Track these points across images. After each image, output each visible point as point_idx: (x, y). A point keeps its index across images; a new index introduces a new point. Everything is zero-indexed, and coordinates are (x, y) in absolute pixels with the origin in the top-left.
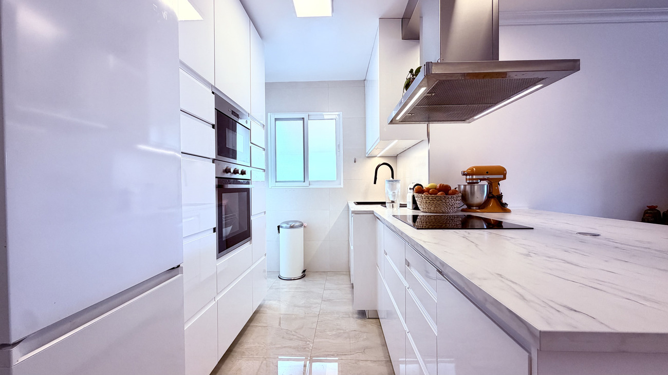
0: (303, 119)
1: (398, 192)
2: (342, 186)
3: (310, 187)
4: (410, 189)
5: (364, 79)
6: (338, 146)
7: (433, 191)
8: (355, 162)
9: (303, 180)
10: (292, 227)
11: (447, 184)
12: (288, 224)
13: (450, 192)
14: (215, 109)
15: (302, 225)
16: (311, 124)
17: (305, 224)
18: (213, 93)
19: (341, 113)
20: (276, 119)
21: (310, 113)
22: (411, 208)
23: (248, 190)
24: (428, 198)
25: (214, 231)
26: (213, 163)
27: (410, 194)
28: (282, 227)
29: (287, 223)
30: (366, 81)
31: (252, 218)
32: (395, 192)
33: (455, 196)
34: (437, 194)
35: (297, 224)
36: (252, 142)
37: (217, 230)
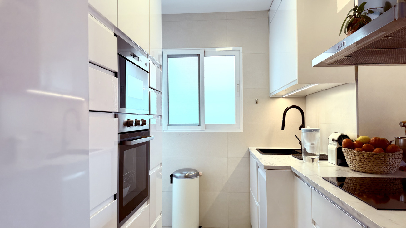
0: (199, 55)
1: (318, 143)
2: (242, 130)
3: (207, 131)
4: (333, 140)
5: (267, 9)
6: (237, 86)
7: (367, 146)
8: (257, 103)
9: (198, 122)
10: (186, 177)
11: (384, 138)
12: (182, 174)
13: (389, 147)
14: (118, 53)
15: (197, 175)
16: (208, 61)
17: (200, 173)
18: (115, 35)
19: (241, 49)
20: (169, 56)
21: (207, 49)
22: (335, 162)
23: (147, 144)
24: (363, 156)
25: (115, 199)
26: (115, 117)
27: (334, 147)
28: (176, 177)
29: (180, 171)
30: (270, 12)
31: (151, 173)
32: (314, 143)
33: (395, 153)
34: (372, 151)
35: (192, 173)
36: (151, 86)
37: (118, 196)
